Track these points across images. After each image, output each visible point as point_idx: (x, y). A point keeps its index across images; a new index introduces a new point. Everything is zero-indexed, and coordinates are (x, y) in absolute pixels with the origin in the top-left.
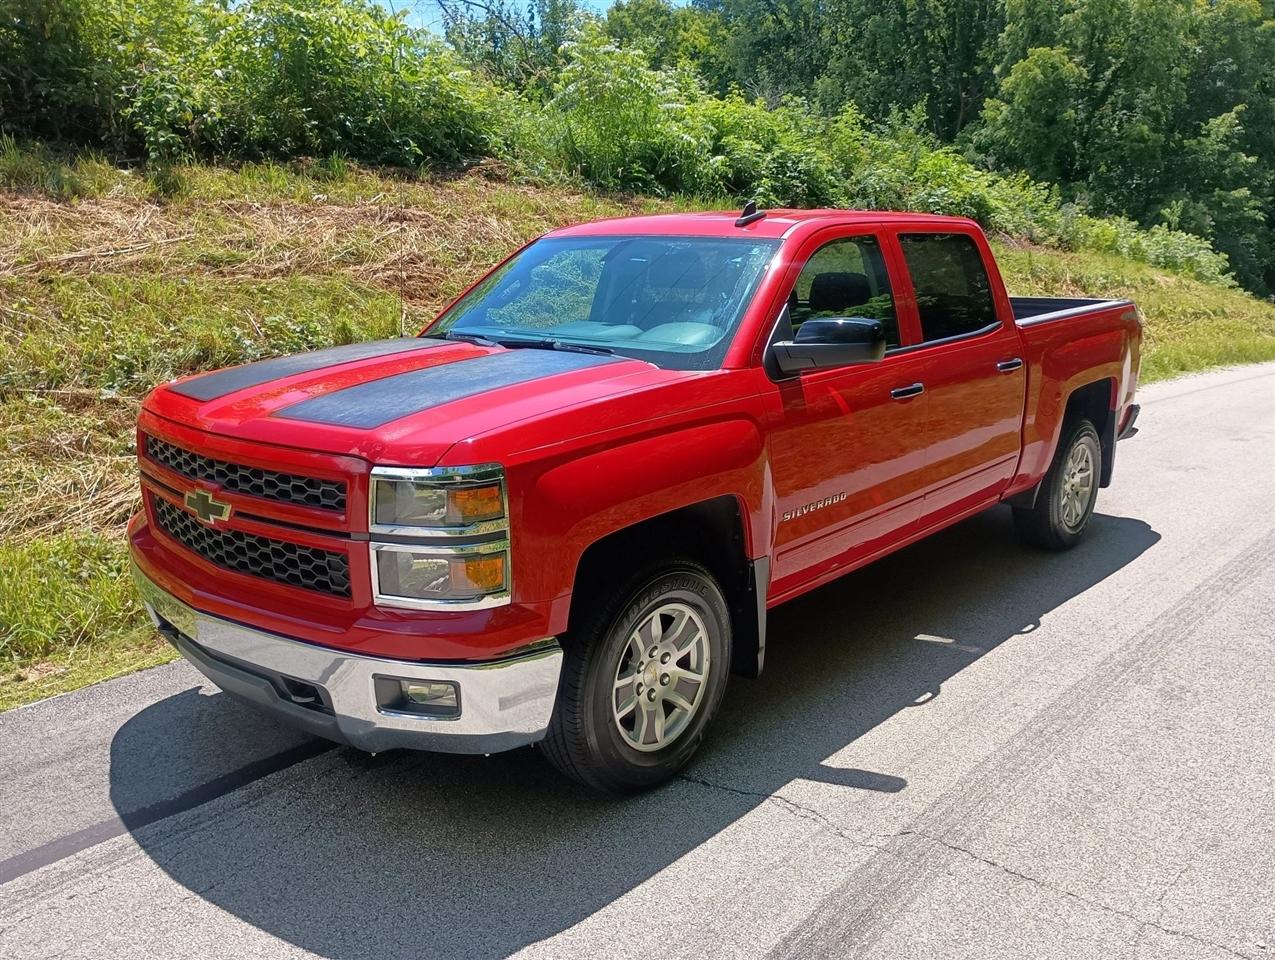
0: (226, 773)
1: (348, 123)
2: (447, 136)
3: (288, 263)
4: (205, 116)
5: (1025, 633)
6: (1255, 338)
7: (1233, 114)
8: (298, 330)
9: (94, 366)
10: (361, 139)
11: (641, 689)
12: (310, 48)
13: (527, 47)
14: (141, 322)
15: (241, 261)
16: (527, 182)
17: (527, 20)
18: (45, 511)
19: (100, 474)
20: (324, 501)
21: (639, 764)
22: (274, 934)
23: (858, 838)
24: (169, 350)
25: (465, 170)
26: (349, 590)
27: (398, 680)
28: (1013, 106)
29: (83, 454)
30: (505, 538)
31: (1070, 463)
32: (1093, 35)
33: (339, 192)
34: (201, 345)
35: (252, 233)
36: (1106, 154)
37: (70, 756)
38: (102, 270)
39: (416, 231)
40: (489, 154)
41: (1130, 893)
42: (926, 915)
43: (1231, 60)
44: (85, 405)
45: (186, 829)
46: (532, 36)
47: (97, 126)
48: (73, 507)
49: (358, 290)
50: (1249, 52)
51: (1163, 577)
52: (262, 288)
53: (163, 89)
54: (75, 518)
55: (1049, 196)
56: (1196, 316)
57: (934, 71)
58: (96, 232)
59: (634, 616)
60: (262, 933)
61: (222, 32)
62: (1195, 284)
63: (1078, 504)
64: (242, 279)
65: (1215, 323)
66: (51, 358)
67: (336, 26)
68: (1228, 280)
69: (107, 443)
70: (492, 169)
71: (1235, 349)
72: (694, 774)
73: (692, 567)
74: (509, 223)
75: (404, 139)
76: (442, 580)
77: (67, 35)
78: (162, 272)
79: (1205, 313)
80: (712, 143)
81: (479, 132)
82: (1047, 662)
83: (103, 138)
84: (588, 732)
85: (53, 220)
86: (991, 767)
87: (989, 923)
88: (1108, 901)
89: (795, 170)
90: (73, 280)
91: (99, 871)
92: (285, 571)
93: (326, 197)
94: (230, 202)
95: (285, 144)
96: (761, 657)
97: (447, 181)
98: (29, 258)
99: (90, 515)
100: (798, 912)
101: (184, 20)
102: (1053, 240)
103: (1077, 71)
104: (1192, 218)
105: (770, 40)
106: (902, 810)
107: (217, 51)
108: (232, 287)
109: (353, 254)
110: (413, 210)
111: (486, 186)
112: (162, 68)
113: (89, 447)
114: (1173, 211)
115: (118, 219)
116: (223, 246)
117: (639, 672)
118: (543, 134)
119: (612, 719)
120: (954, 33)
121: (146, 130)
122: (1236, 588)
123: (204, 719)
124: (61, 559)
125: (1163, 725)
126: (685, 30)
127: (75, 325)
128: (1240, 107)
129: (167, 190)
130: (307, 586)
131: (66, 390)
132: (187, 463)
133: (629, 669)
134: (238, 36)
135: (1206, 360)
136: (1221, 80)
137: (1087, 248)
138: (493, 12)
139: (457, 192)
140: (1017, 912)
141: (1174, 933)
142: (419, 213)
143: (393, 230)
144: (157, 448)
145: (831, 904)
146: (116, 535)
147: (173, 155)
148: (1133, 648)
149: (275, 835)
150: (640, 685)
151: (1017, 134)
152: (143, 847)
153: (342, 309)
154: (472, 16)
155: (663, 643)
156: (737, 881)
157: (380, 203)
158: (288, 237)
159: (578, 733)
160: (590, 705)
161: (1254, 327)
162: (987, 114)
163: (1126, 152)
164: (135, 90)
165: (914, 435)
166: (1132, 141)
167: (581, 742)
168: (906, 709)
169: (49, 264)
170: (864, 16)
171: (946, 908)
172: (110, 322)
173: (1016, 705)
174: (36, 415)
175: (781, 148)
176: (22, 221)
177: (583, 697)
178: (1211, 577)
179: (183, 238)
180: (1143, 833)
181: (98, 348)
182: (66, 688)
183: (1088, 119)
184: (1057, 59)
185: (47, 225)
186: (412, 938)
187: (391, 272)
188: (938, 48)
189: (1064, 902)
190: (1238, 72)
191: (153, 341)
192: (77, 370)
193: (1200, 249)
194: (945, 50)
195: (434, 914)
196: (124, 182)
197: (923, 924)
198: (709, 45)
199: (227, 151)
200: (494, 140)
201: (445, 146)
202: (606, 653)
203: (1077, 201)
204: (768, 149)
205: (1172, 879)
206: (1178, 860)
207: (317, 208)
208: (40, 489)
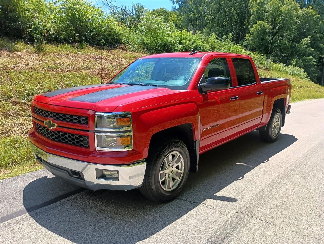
0: (54, 197)
1: (86, 35)
2: (112, 39)
3: (71, 69)
4: (49, 32)
5: (265, 162)
6: (316, 93)
7: (308, 38)
8: (73, 86)
9: (20, 94)
10: (89, 39)
11: (166, 174)
12: (77, 16)
13: (131, 18)
14: (32, 83)
15: (59, 68)
16: (132, 51)
17: (132, 11)
18: (6, 131)
19: (21, 121)
20: (82, 122)
21: (166, 194)
22: (68, 239)
23: (225, 214)
24: (39, 90)
25: (116, 47)
26: (89, 146)
27: (102, 170)
28: (253, 36)
29: (16, 116)
30: (131, 132)
31: (274, 120)
32: (273, 18)
33: (84, 52)
34: (48, 89)
35: (61, 61)
36: (276, 48)
37: (12, 194)
38: (22, 70)
39: (104, 62)
40: (122, 43)
41: (299, 227)
42: (245, 233)
43: (307, 25)
44: (17, 104)
45: (43, 212)
46: (133, 15)
47: (21, 34)
48: (13, 130)
49: (89, 76)
50: (312, 23)
51: (299, 149)
52: (64, 75)
53: (39, 24)
54: (14, 133)
55: (263, 57)
56: (301, 87)
57: (233, 27)
58: (21, 60)
59: (165, 154)
60: (65, 239)
61: (54, 11)
62: (300, 80)
63: (276, 130)
64: (59, 73)
65: (305, 89)
66: (8, 91)
67: (84, 10)
68: (308, 79)
69: (23, 113)
70: (123, 47)
71: (311, 95)
72: (180, 197)
73: (180, 142)
74: (128, 60)
75: (101, 39)
76: (114, 143)
77: (14, 11)
78: (38, 70)
79: (303, 87)
80: (179, 42)
81: (120, 38)
82: (271, 169)
83: (23, 37)
84: (153, 185)
85: (10, 57)
86: (259, 196)
87: (262, 236)
88: (293, 229)
89: (200, 49)
90: (15, 72)
91: (20, 223)
92: (71, 141)
93: (81, 53)
94: (56, 53)
95: (70, 40)
96: (197, 167)
97: (111, 50)
98: (3, 66)
99: (18, 132)
100: (210, 233)
101: (44, 8)
102: (264, 68)
103: (269, 27)
104: (298, 64)
105: (192, 19)
106: (236, 206)
107: (53, 16)
108: (56, 75)
109: (87, 67)
110: (103, 57)
111: (122, 51)
112: (39, 19)
113: (18, 114)
114: (294, 62)
115: (27, 57)
116: (54, 64)
117: (166, 170)
118: (136, 39)
119: (159, 182)
120: (238, 18)
121: (34, 35)
122: (318, 151)
123: (48, 184)
124: (10, 143)
125: (303, 185)
126: (171, 17)
127: (15, 83)
128: (310, 36)
129: (39, 50)
130: (77, 146)
131: (12, 100)
132: (45, 113)
133: (163, 169)
134: (58, 12)
135: (304, 98)
136: (305, 29)
137: (273, 70)
138: (123, 9)
139: (114, 52)
140: (269, 233)
141: (312, 238)
142: (105, 57)
143: (98, 61)
144: (37, 110)
145: (219, 231)
146: (25, 137)
147: (41, 41)
148: (293, 166)
149: (68, 213)
150: (166, 173)
151: (254, 43)
152: (32, 217)
153: (85, 81)
154: (118, 10)
155: (172, 162)
156: (193, 225)
157: (94, 55)
158: (71, 63)
159: (150, 186)
160: (153, 178)
161: (315, 90)
162: (247, 37)
163: (281, 47)
164: (32, 24)
165: (232, 112)
166: (283, 44)
167: (151, 188)
168: (235, 181)
169: (8, 68)
170: (216, 13)
171: (250, 232)
172: (24, 83)
173: (264, 180)
174: (4, 106)
175: (196, 44)
176: (2, 57)
177: (151, 176)
178: (311, 149)
179: (43, 62)
180: (301, 212)
181: (21, 89)
182: (11, 176)
183: (272, 39)
184: (264, 24)
185: (8, 58)
186: (106, 240)
187: (97, 72)
188: (234, 21)
189: (281, 230)
190: (309, 28)
191: (35, 88)
192: (15, 95)
193: (301, 71)
194: (236, 22)
195: (112, 234)
196: (28, 48)
197: (244, 236)
198: (177, 20)
199: (55, 41)
200: (124, 40)
201: (111, 41)
202: (157, 164)
203: (270, 59)
204: (193, 44)
205: (310, 224)
206: (310, 219)
207: (78, 56)
208: (5, 125)
